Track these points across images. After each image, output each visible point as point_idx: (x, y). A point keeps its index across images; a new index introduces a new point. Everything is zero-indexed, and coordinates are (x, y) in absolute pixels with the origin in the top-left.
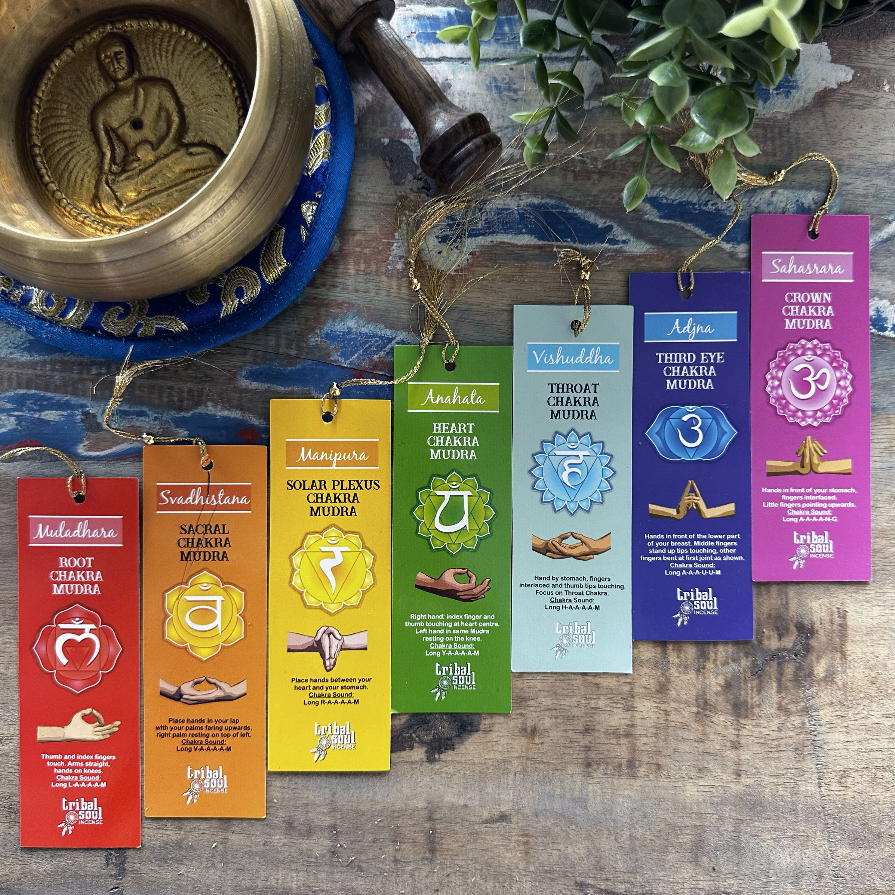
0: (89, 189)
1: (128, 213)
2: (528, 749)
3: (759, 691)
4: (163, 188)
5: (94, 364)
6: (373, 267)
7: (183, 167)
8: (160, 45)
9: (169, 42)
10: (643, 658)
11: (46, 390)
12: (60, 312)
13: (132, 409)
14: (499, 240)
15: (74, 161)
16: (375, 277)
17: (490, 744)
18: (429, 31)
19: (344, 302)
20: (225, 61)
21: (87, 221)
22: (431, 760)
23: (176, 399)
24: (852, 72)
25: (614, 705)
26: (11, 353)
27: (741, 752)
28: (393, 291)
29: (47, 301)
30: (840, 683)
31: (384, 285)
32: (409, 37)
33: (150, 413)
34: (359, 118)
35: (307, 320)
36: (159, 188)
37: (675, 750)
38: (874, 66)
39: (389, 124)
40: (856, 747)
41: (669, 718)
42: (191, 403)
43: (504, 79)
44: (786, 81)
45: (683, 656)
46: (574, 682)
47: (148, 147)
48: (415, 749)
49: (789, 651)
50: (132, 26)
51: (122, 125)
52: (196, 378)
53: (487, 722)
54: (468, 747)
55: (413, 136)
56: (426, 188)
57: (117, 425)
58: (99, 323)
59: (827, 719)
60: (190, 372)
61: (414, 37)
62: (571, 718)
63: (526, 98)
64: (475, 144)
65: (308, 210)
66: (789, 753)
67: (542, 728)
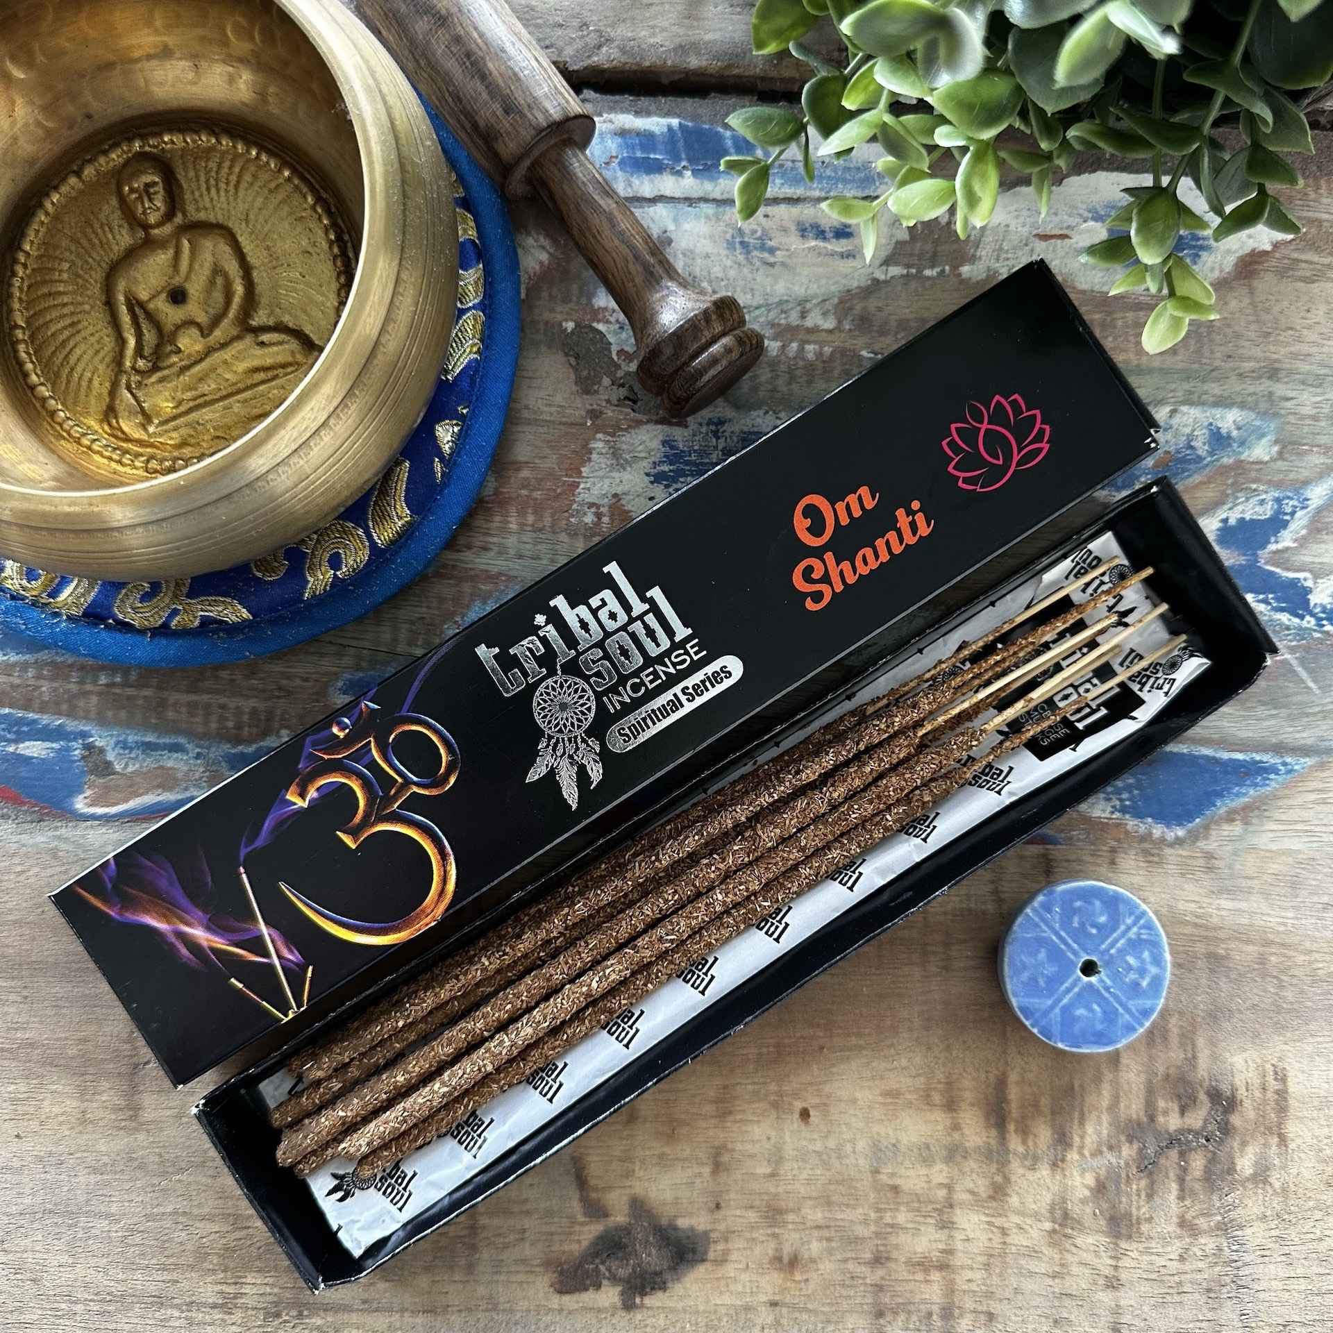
0: (100, 395)
1: (160, 435)
2: (783, 1290)
3: (1150, 1196)
4: (217, 397)
5: (102, 668)
6: (547, 521)
8: (217, 173)
9: (231, 168)
10: (967, 1145)
11: (27, 707)
12: (49, 589)
13: (161, 741)
15: (78, 352)
16: (549, 536)
17: (723, 1283)
18: (639, 154)
19: (499, 574)
20: (319, 199)
21: (95, 447)
22: (629, 1306)
23: (231, 724)
25: (920, 1219)
27: (1121, 1293)
29: (31, 575)
30: (1277, 1185)
31: (562, 549)
32: (607, 164)
33: (189, 746)
34: (528, 290)
35: (441, 600)
37: (1016, 1291)
38: (1327, 216)
39: (574, 299)
40: (1303, 1287)
41: (1009, 1240)
42: (254, 730)
43: (754, 232)
44: (1192, 239)
45: (1030, 1143)
46: (858, 1184)
47: (194, 331)
48: (603, 1289)
49: (1197, 1134)
50: (173, 143)
51: (153, 297)
52: (263, 691)
53: (720, 1247)
54: (688, 1286)
55: (612, 319)
56: (632, 400)
57: (137, 766)
58: (110, 608)
59: (1258, 1242)
60: (254, 682)
61: (615, 164)
62: (856, 1240)
63: (788, 261)
64: (725, 346)
65: (445, 434)
66: (1197, 1296)
67: (806, 1257)
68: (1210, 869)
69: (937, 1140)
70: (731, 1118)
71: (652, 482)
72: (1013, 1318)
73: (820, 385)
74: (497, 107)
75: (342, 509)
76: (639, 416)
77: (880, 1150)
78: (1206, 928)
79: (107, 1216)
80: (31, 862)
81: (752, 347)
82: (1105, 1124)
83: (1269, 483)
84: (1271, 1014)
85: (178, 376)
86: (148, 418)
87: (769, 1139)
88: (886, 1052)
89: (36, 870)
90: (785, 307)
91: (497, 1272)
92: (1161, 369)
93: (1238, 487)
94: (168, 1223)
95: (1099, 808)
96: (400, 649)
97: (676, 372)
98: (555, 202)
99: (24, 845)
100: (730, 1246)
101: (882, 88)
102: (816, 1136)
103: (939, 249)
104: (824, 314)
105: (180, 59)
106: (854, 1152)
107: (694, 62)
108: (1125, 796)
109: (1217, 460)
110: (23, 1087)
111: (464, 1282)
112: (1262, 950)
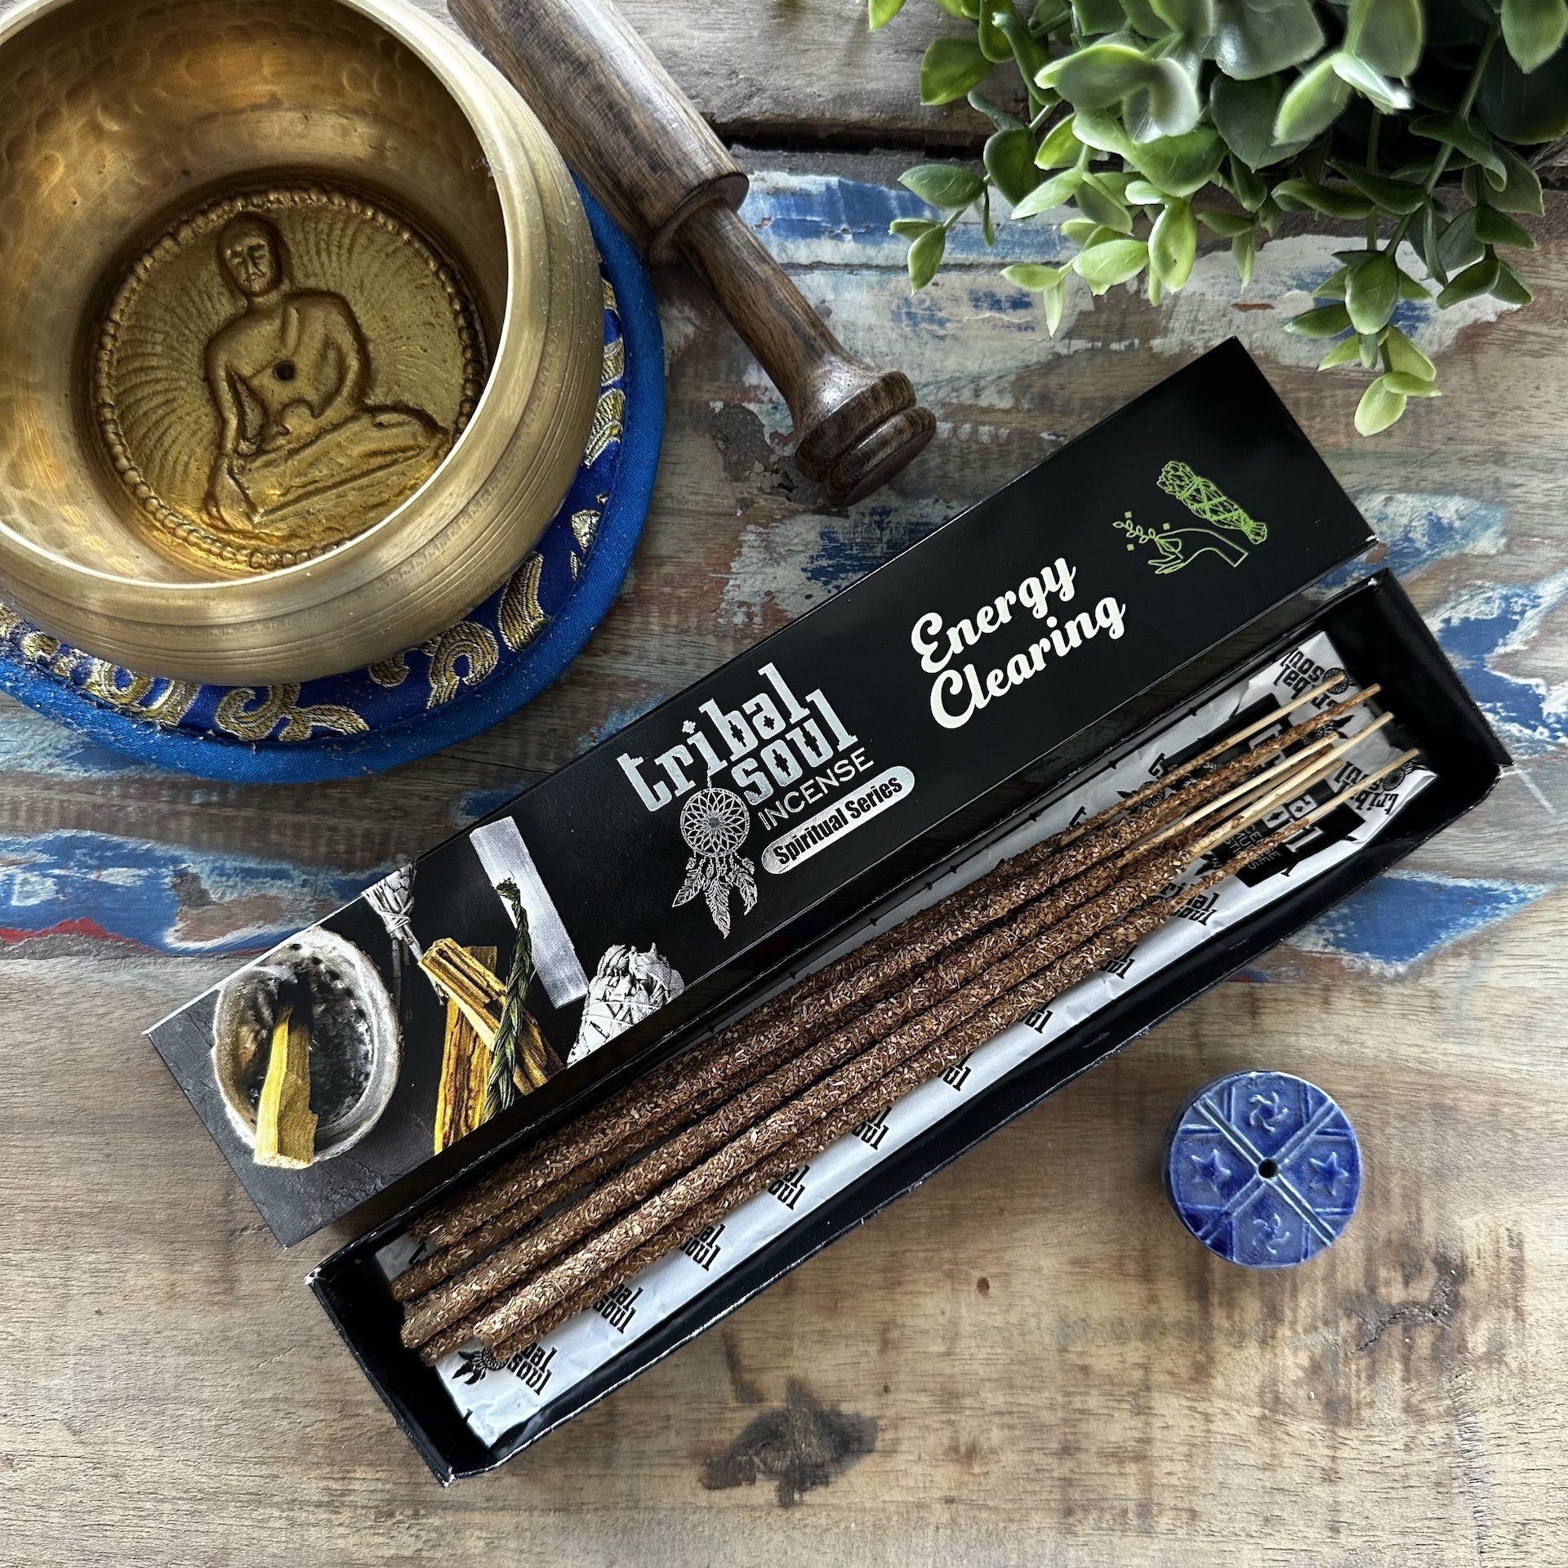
0: (197, 483)
1: (266, 525)
2: (960, 1485)
3: (1371, 1378)
4: (330, 483)
5: (197, 785)
6: (693, 622)
8: (328, 235)
10: (1166, 1319)
11: (110, 831)
12: (142, 697)
13: (263, 867)
15: (173, 432)
16: (695, 638)
17: (892, 1476)
18: (794, 216)
19: (640, 681)
20: (442, 265)
21: (192, 538)
22: (786, 1503)
23: (342, 848)
25: (1115, 1404)
26: (51, 766)
27: (1340, 1488)
29: (120, 679)
30: (1514, 1365)
31: (710, 653)
32: (759, 226)
33: (295, 873)
34: (671, 366)
35: (575, 710)
37: (1223, 1485)
38: (1557, 284)
39: (723, 376)
40: (1544, 1481)
41: (1213, 1427)
42: (367, 856)
43: (922, 302)
44: (1408, 309)
45: (1237, 1317)
46: (1043, 1364)
47: (304, 411)
48: (758, 1483)
49: (1423, 1307)
50: (279, 202)
52: (378, 811)
53: (889, 1435)
54: (853, 1479)
55: (765, 399)
56: (786, 487)
57: (236, 895)
58: (210, 718)
59: (1493, 1428)
60: (368, 801)
61: (767, 227)
62: (1039, 1428)
63: (960, 334)
64: (895, 427)
65: (583, 525)
66: (1425, 1490)
67: (986, 1447)
68: (1434, 1009)
69: (1132, 1315)
70: (899, 1290)
71: (809, 579)
72: (1219, 1515)
73: (996, 470)
74: (642, 163)
75: (470, 610)
76: (794, 506)
77: (1068, 1326)
78: (1431, 1075)
79: (199, 1402)
80: (115, 1003)
81: (923, 425)
82: (1320, 1296)
83: (1496, 579)
84: (1505, 1172)
85: (286, 460)
86: (252, 507)
87: (943, 1313)
88: (1073, 1215)
89: (120, 1012)
90: (957, 385)
91: (638, 1465)
92: (1375, 453)
93: (1461, 584)
94: (267, 1411)
95: (1310, 941)
96: (528, 765)
97: (840, 455)
98: (705, 270)
99: (107, 984)
100: (901, 1434)
101: (1081, 143)
102: (995, 1310)
103: (1128, 320)
104: (1000, 392)
105: (289, 110)
106: (1039, 1328)
107: (855, 114)
108: (1339, 927)
109: (1438, 554)
110: (104, 1257)
111: (601, 1477)
112: (1493, 1099)
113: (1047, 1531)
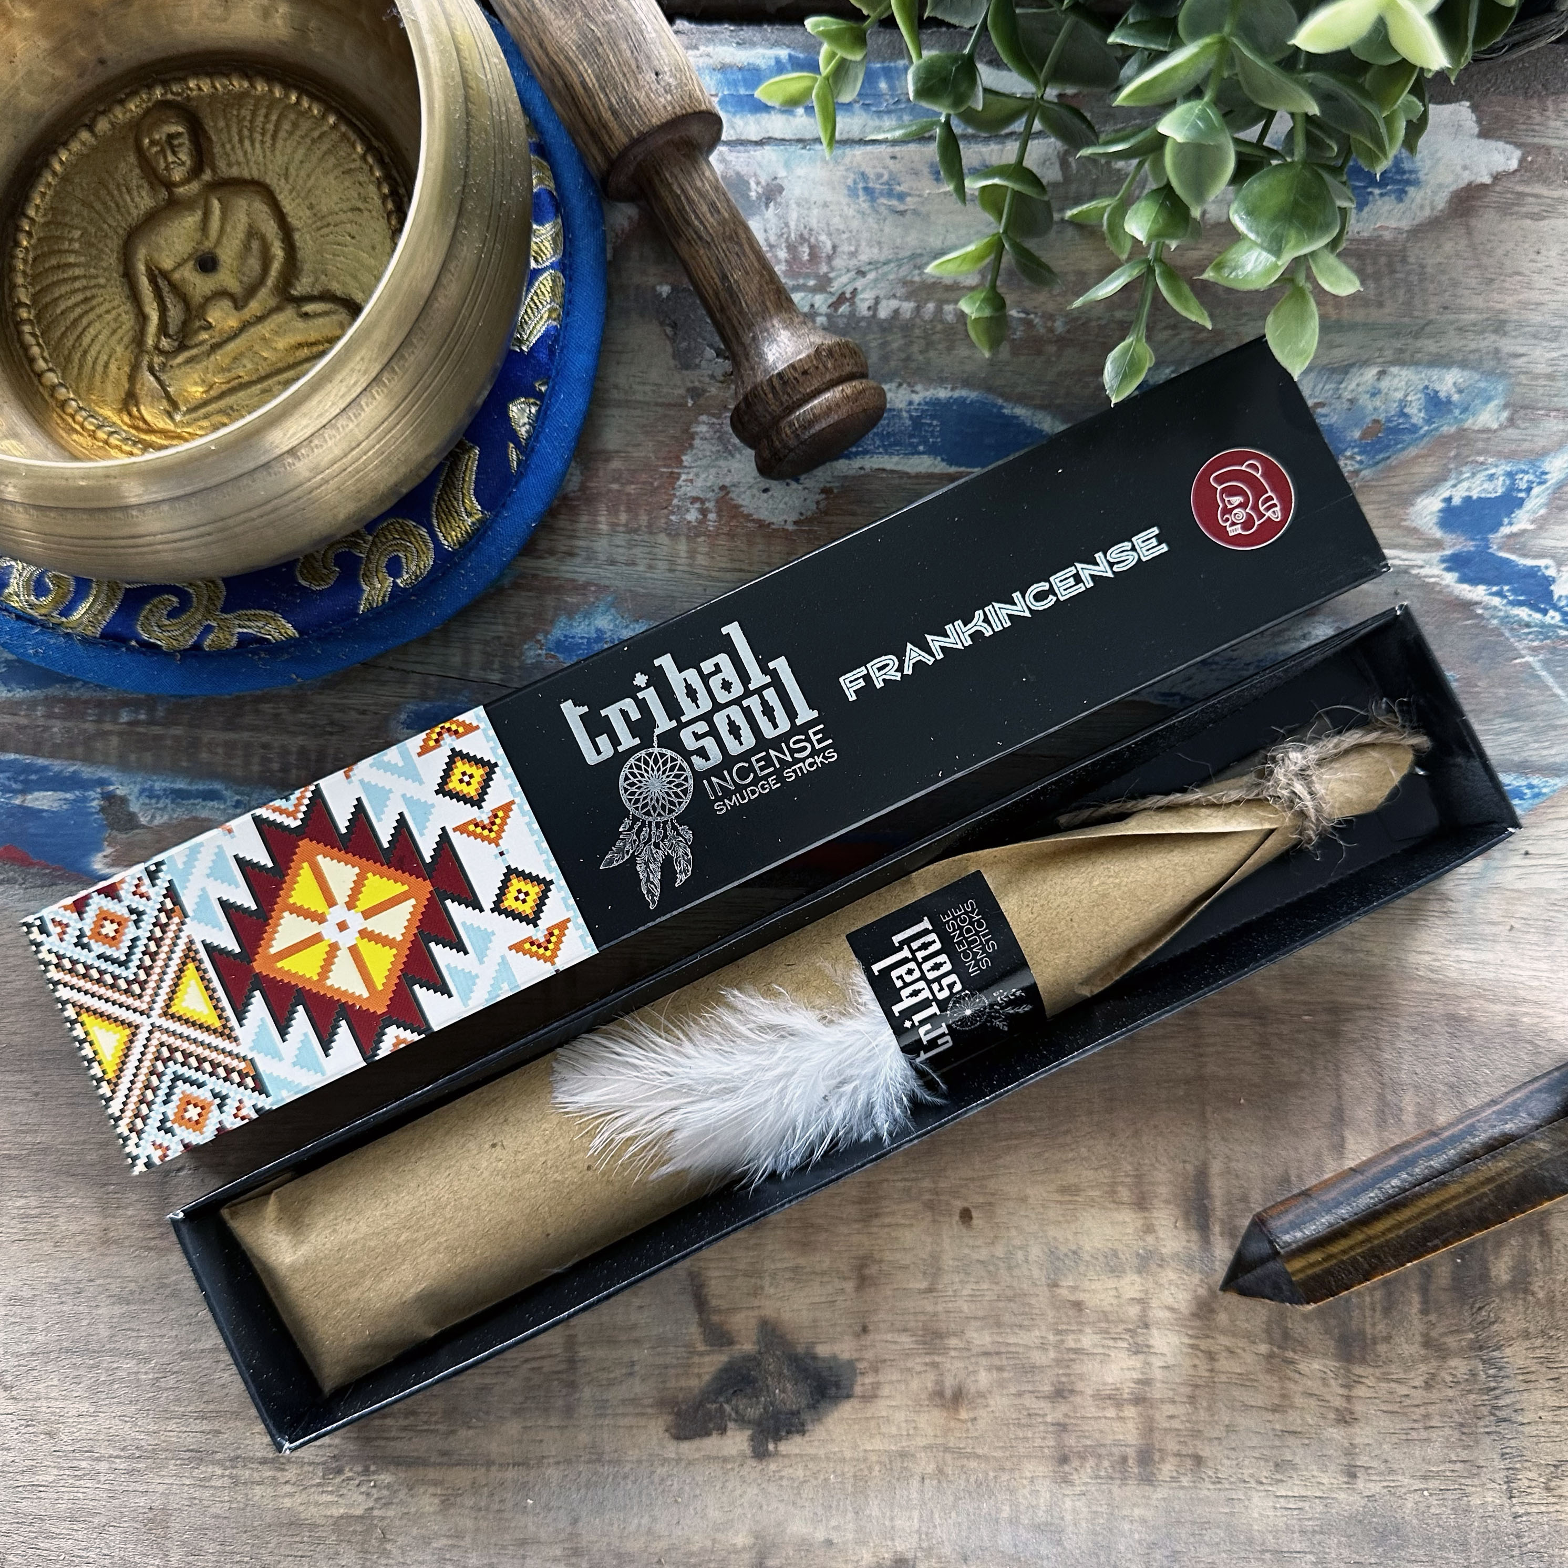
0: (117, 383)
1: (188, 424)
2: (947, 1431)
3: (1387, 1311)
4: (254, 378)
5: (124, 703)
6: (644, 519)
7: (292, 339)
8: (251, 122)
9: (267, 116)
10: (1164, 1251)
11: (35, 753)
12: (61, 607)
13: (194, 787)
14: (876, 466)
15: (92, 331)
16: (646, 537)
17: (873, 1423)
18: (742, 91)
19: (587, 584)
20: (369, 148)
21: (113, 440)
22: (760, 1454)
23: (276, 766)
24: (1518, 154)
25: (1111, 1343)
27: (1356, 1429)
28: (679, 561)
29: (39, 588)
30: (1541, 1295)
31: (662, 552)
33: (227, 793)
34: (615, 250)
35: (520, 616)
36: (246, 378)
37: (1229, 1428)
38: (1556, 142)
41: (1217, 1366)
42: (303, 773)
43: (879, 176)
44: (1397, 172)
46: (1033, 1301)
47: (226, 304)
48: (729, 1433)
50: (200, 89)
51: (179, 265)
52: (312, 727)
53: (868, 1380)
54: (831, 1427)
57: (166, 817)
58: (132, 628)
59: (1520, 1363)
60: (302, 716)
62: (1028, 1370)
63: (921, 209)
65: (521, 415)
66: (1448, 1431)
67: (973, 1390)
68: (1445, 913)
69: (1127, 1246)
70: (876, 1222)
73: (962, 351)
77: (1058, 1259)
78: (1444, 985)
79: (135, 1354)
83: (1499, 455)
85: (209, 355)
87: (923, 1246)
88: (1061, 1140)
90: (919, 261)
91: (601, 1416)
92: (1365, 324)
93: (1461, 460)
94: (206, 1362)
96: (472, 675)
100: (881, 1378)
102: (979, 1242)
106: (1027, 1261)
109: (1436, 429)
110: (33, 1202)
111: (562, 1428)
112: (1511, 1009)
113: (1040, 1481)
